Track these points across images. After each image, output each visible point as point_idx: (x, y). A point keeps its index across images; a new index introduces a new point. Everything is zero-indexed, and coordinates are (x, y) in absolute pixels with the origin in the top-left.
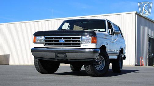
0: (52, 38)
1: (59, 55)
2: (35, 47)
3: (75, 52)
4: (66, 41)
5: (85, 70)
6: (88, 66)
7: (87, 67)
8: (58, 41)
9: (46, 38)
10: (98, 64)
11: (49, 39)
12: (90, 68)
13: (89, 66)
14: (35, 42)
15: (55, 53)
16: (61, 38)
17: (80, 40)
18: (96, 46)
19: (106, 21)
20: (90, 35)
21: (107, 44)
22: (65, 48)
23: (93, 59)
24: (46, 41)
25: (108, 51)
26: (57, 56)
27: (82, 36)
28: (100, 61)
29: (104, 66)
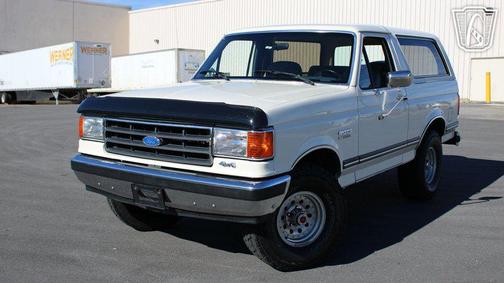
0: (127, 126)
1: (145, 192)
2: (82, 154)
4: (165, 142)
8: (140, 139)
9: (109, 124)
15: (130, 183)
16: (150, 129)
17: (209, 140)
18: (267, 167)
19: (358, 35)
20: (244, 126)
21: (345, 137)
22: (163, 167)
23: (258, 218)
24: (108, 134)
25: (354, 159)
26: (140, 193)
27: (214, 126)
28: (308, 207)
29: (321, 226)
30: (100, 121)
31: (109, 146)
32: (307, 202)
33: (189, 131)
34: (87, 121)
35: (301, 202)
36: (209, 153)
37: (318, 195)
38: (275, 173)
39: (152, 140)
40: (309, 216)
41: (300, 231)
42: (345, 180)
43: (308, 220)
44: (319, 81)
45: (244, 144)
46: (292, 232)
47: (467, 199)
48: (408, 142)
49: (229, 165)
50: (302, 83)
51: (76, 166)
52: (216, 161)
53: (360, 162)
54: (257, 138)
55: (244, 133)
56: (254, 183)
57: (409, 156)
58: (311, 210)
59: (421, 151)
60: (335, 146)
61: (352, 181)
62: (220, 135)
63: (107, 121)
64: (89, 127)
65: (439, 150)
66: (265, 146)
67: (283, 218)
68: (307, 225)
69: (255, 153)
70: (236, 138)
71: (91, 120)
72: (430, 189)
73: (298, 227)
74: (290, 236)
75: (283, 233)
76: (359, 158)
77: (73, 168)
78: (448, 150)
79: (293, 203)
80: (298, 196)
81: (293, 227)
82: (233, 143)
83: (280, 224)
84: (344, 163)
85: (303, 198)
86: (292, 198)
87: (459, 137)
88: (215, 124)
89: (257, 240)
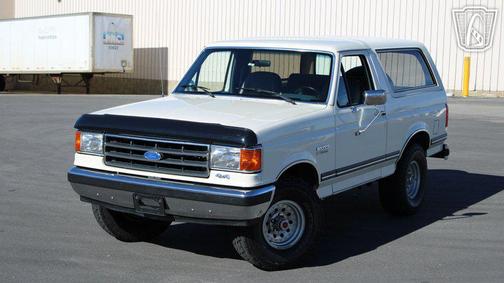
0: (127, 142)
1: (144, 201)
2: (78, 167)
3: (188, 196)
4: (165, 156)
6: (238, 238)
8: (141, 154)
9: (109, 139)
11: (118, 141)
13: (242, 238)
14: (79, 150)
15: (132, 194)
16: (151, 145)
17: (207, 156)
18: (256, 178)
19: (337, 55)
20: (238, 144)
21: (322, 152)
22: (163, 179)
23: (248, 221)
24: (108, 149)
25: (331, 173)
26: (141, 203)
27: (211, 144)
28: (289, 214)
29: (301, 232)
30: (100, 136)
31: (108, 160)
32: (289, 209)
33: (188, 148)
34: (86, 137)
35: (283, 210)
36: (207, 166)
37: (299, 204)
38: (262, 183)
39: (154, 155)
40: (291, 222)
41: (282, 235)
42: (323, 192)
43: (290, 226)
44: (299, 100)
45: (237, 159)
46: (275, 236)
47: (451, 215)
48: (386, 156)
49: (224, 177)
50: (283, 102)
51: (72, 178)
52: (213, 174)
53: (337, 176)
54: (248, 154)
55: (237, 150)
56: (245, 192)
57: (389, 170)
58: (292, 217)
59: (402, 165)
60: (314, 161)
61: (330, 193)
62: (217, 151)
63: (108, 137)
64: (87, 142)
65: (423, 164)
66: (255, 161)
67: (267, 224)
68: (288, 231)
69: (247, 167)
70: (229, 154)
71: (91, 136)
72: (412, 204)
73: (280, 232)
74: (274, 240)
75: (268, 237)
76: (336, 171)
77: (70, 180)
78: (433, 164)
79: (276, 210)
80: (280, 204)
81: (276, 232)
82: (227, 158)
83: (265, 228)
84: (322, 176)
85: (285, 206)
86: (275, 206)
87: (448, 151)
88: (212, 142)
89: (246, 241)
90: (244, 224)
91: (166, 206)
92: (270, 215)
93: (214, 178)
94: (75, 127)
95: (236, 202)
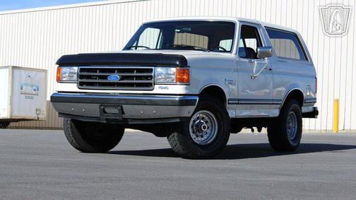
0: (95, 70)
1: (107, 110)
2: (59, 92)
3: (139, 103)
4: (123, 78)
5: (170, 147)
6: (173, 134)
7: (171, 136)
8: (105, 77)
9: (82, 70)
10: (200, 131)
11: (88, 72)
12: (176, 139)
13: (176, 134)
14: (59, 80)
15: (98, 105)
16: (112, 71)
17: (153, 74)
18: (186, 89)
19: (238, 23)
21: (229, 83)
22: (121, 94)
23: (181, 118)
24: (81, 77)
25: (235, 100)
26: (105, 112)
27: (155, 67)
28: (207, 122)
29: (215, 134)
31: (81, 84)
32: (206, 118)
33: (139, 71)
35: (203, 118)
36: (152, 81)
38: (190, 93)
39: (114, 77)
40: (208, 127)
41: (202, 136)
46: (197, 136)
48: (273, 100)
49: (164, 88)
50: (201, 51)
51: (54, 99)
52: (156, 87)
53: (238, 104)
55: (173, 70)
56: (179, 97)
58: (209, 125)
66: (185, 77)
67: (192, 127)
71: (67, 69)
73: (201, 133)
75: (193, 136)
76: (239, 100)
79: (198, 118)
80: (201, 113)
81: (198, 134)
83: (191, 130)
84: (229, 100)
85: (204, 115)
87: (317, 111)
88: (156, 65)
89: (178, 136)
90: (178, 120)
91: (123, 113)
92: (194, 121)
93: (157, 89)
94: (57, 64)
95: (173, 103)
